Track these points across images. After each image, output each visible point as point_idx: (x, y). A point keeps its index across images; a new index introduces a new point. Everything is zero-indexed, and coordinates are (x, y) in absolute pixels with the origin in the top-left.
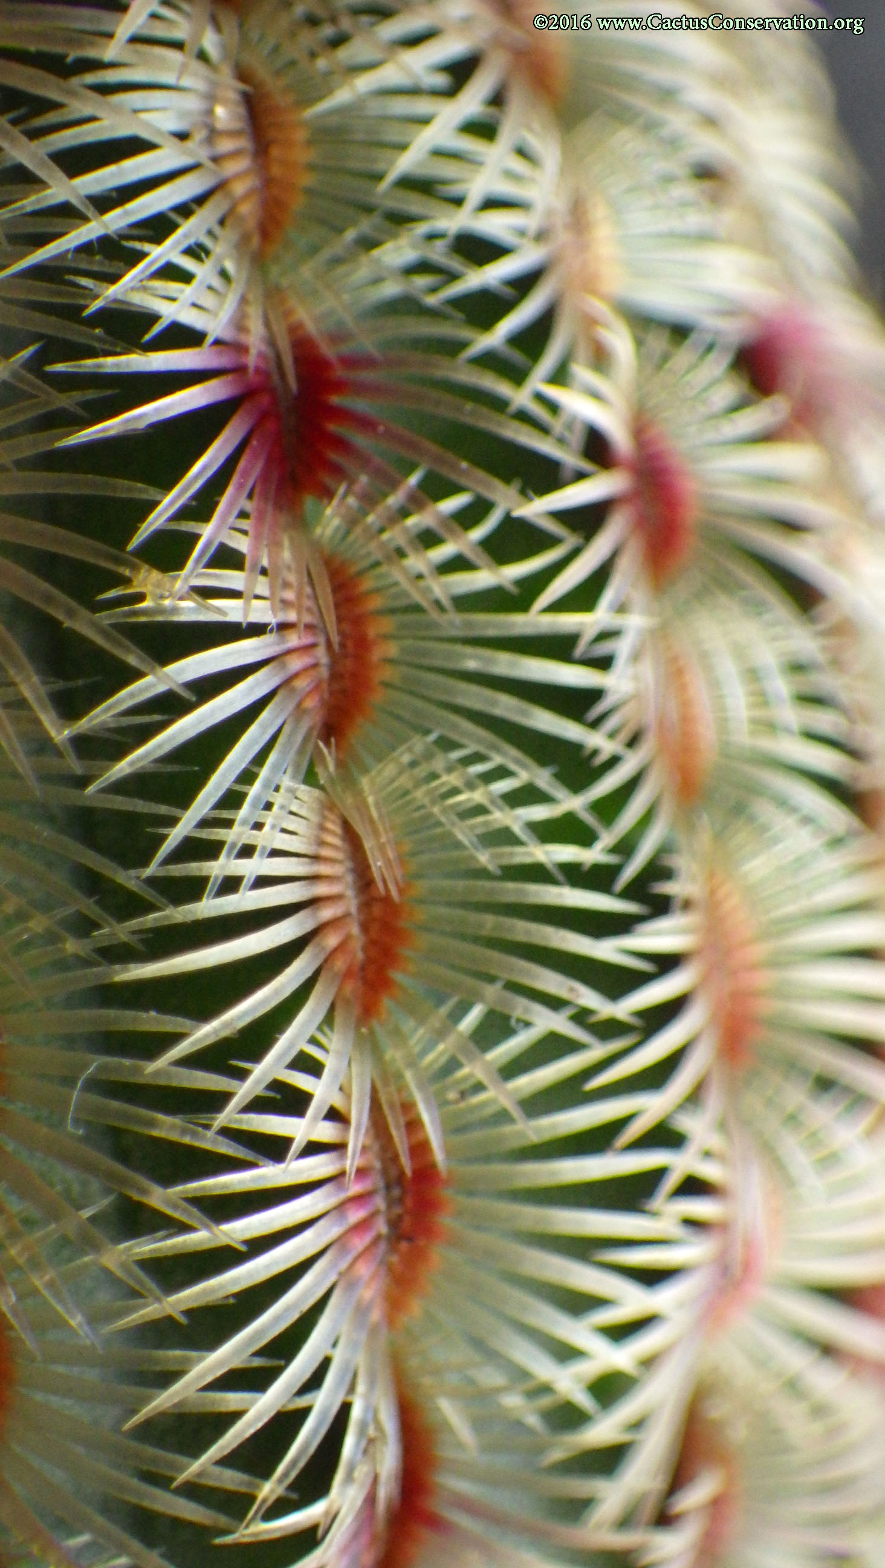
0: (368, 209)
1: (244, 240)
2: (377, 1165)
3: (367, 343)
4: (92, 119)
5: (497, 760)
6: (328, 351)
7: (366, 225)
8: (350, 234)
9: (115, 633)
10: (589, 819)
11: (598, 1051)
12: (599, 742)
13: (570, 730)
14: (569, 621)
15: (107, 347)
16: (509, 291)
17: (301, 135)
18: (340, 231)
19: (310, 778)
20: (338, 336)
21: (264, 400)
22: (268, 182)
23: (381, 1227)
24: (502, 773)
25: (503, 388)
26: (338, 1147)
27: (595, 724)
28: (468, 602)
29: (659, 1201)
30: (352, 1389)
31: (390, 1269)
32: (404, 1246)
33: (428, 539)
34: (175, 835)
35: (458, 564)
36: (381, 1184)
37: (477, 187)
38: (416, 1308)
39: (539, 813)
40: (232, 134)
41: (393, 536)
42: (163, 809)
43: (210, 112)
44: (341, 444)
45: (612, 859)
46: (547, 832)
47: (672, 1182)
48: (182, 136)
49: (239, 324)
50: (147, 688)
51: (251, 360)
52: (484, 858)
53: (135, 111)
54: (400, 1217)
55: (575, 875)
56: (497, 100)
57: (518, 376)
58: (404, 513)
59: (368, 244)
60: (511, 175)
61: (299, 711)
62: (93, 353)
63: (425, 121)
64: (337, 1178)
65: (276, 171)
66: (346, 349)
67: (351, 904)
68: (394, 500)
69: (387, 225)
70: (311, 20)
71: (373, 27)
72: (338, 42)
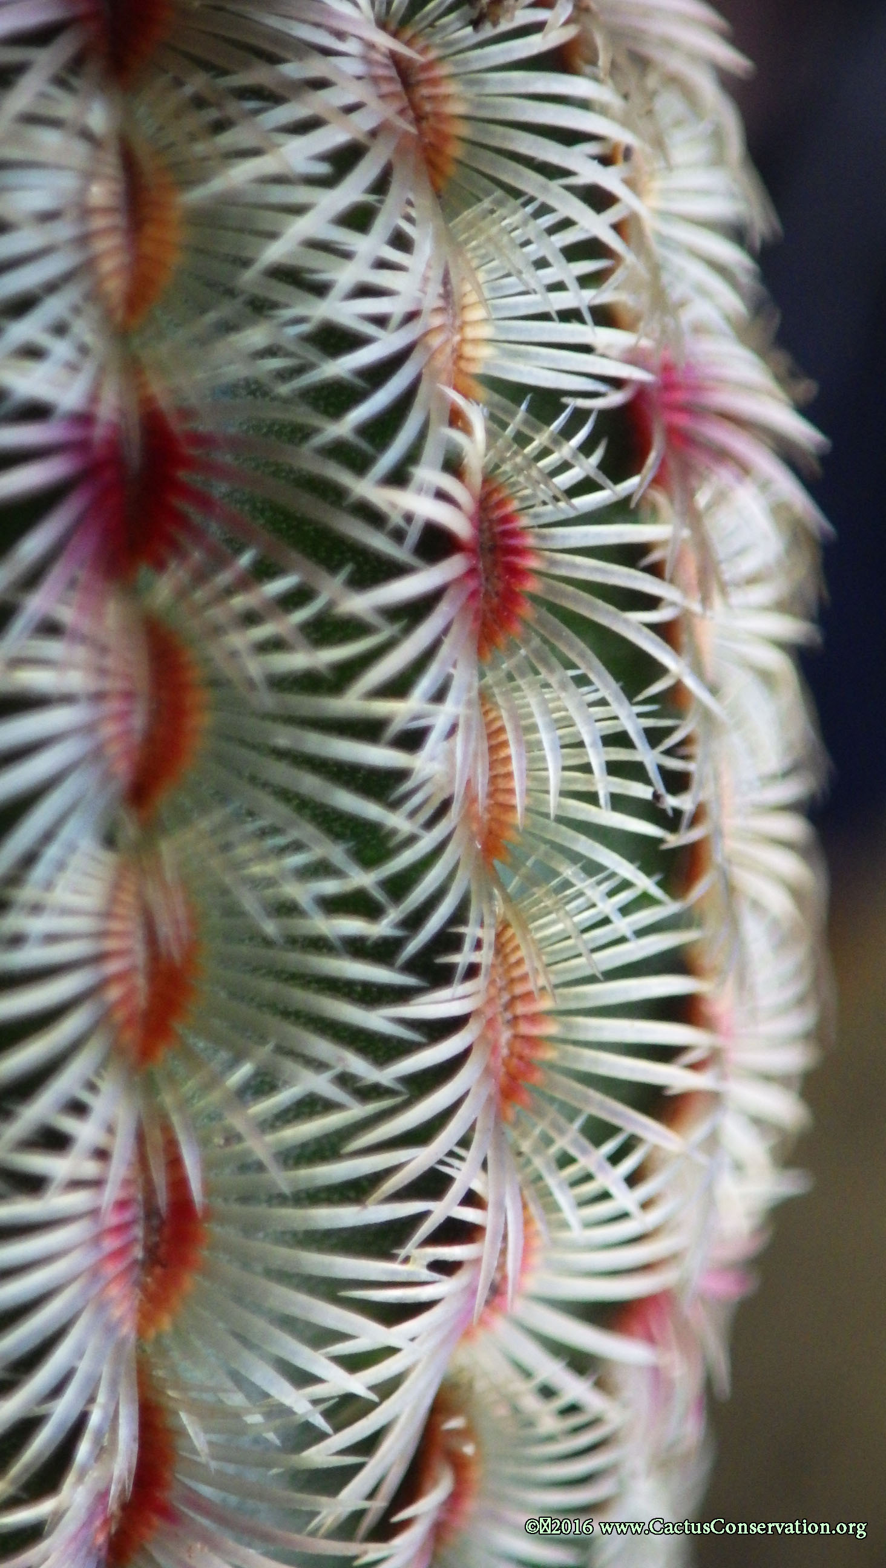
0: (231, 293)
1: (108, 315)
2: (140, 1197)
5: (293, 834)
6: (177, 427)
7: (225, 310)
8: (212, 316)
10: (379, 896)
11: (357, 1111)
12: (397, 821)
13: (371, 810)
14: (382, 707)
16: (359, 382)
17: (176, 215)
18: (203, 310)
19: (109, 841)
20: (186, 413)
22: (139, 258)
23: (138, 1253)
24: (297, 846)
25: (344, 478)
26: (96, 1184)
27: (394, 805)
28: (282, 683)
29: (410, 1248)
30: (92, 1400)
31: (144, 1288)
32: (158, 1270)
33: (251, 618)
35: (276, 645)
36: (141, 1214)
37: (346, 275)
38: (166, 1323)
39: (330, 887)
40: (106, 209)
41: (217, 614)
43: (85, 190)
44: (181, 520)
45: (398, 933)
46: (334, 905)
47: (426, 1228)
49: (94, 397)
51: (99, 433)
52: (270, 927)
54: (157, 1246)
55: (357, 948)
56: (381, 186)
57: (360, 464)
58: (229, 592)
59: (228, 327)
60: (382, 264)
63: (299, 210)
64: (94, 1213)
65: (148, 248)
66: (193, 424)
67: (140, 955)
68: (224, 578)
69: (248, 311)
70: (199, 102)
71: (257, 112)
72: (220, 126)
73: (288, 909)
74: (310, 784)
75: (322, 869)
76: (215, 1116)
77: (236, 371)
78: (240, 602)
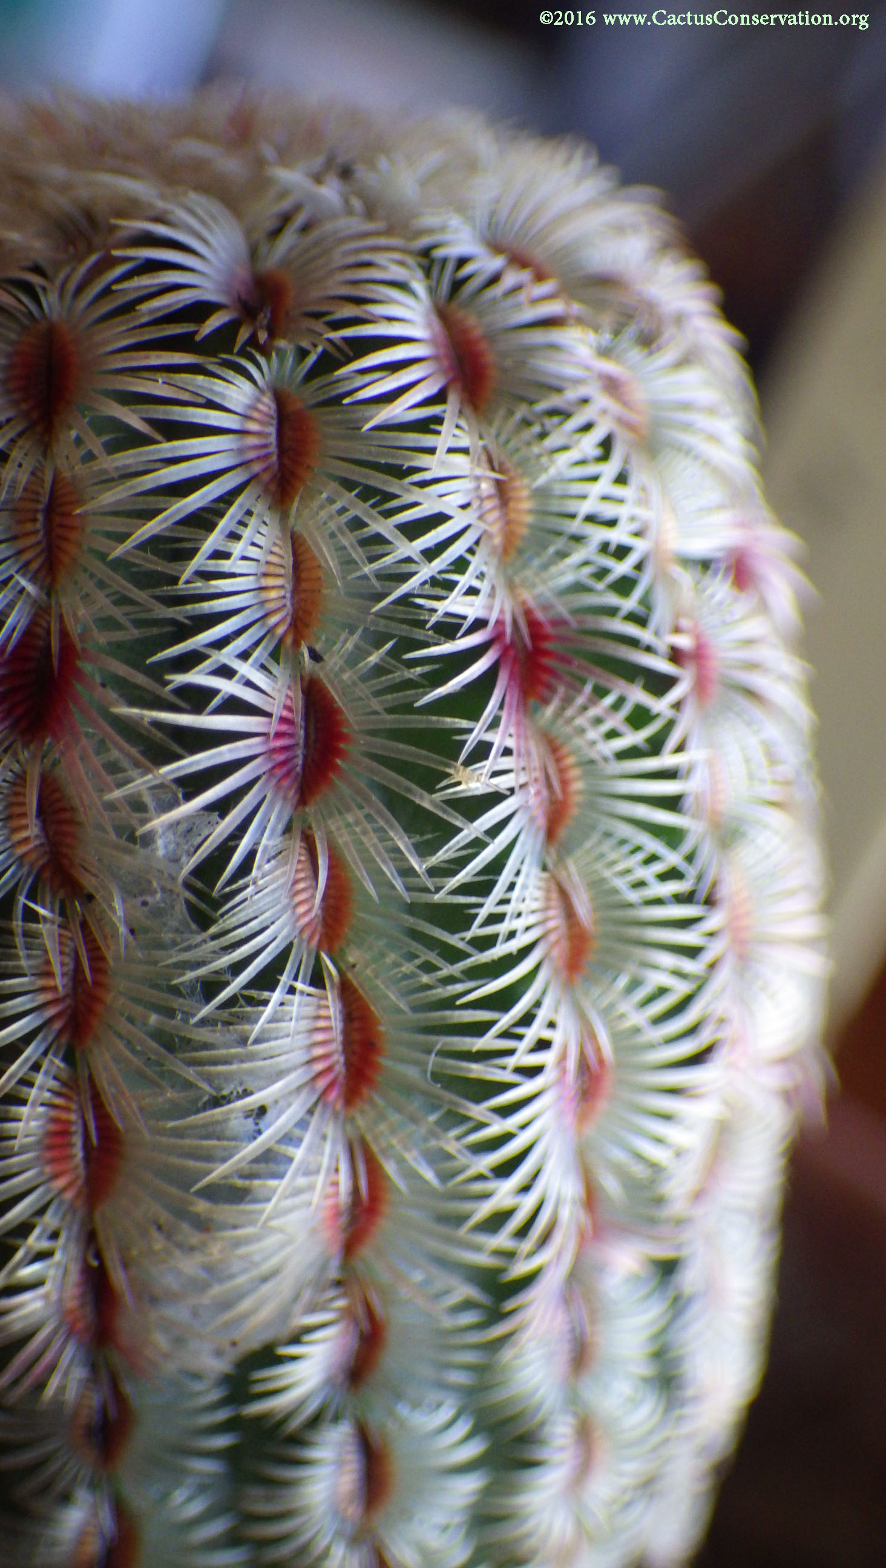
0: (565, 536)
3: (562, 609)
4: (416, 504)
5: (637, 841)
6: (540, 616)
7: (559, 544)
8: (551, 550)
9: (445, 806)
10: (682, 867)
15: (435, 641)
17: (525, 493)
18: (545, 547)
19: (544, 867)
20: (546, 607)
21: (512, 653)
22: (508, 522)
24: (640, 848)
25: (637, 632)
28: (621, 755)
33: (598, 721)
34: (483, 913)
35: (612, 734)
37: (623, 512)
39: (659, 867)
40: (489, 497)
41: (580, 721)
42: (473, 900)
43: (478, 488)
45: (693, 886)
46: (663, 877)
48: (464, 507)
50: (466, 836)
51: (506, 631)
52: (632, 896)
53: (441, 496)
55: (676, 899)
57: (643, 623)
58: (584, 708)
59: (562, 555)
61: (532, 820)
62: (427, 645)
65: (512, 516)
66: (551, 614)
68: (580, 700)
69: (571, 542)
70: (527, 423)
71: (561, 423)
72: (543, 435)
73: (640, 884)
74: (643, 812)
75: (652, 859)
76: (611, 1006)
77: (569, 578)
78: (593, 712)
